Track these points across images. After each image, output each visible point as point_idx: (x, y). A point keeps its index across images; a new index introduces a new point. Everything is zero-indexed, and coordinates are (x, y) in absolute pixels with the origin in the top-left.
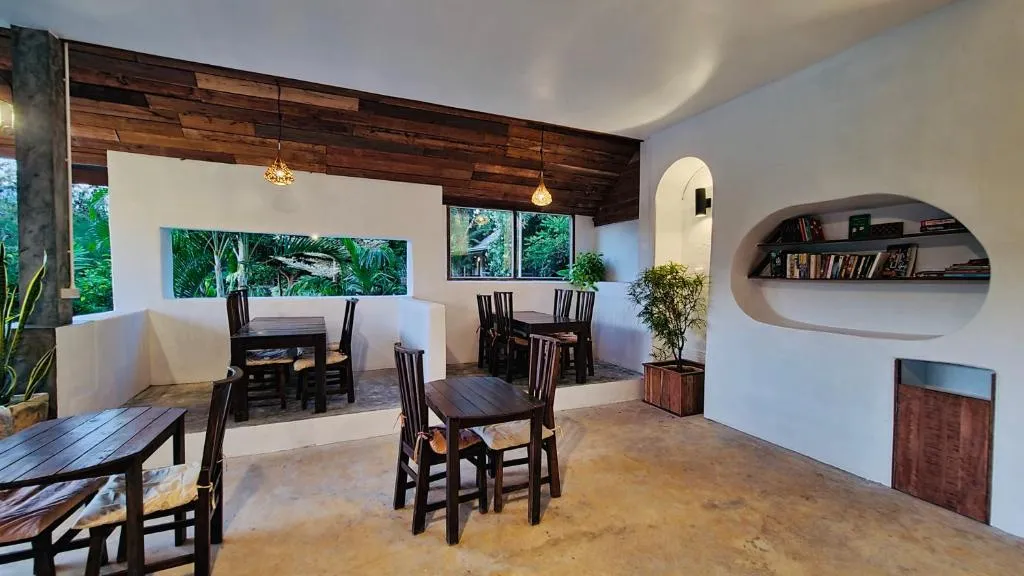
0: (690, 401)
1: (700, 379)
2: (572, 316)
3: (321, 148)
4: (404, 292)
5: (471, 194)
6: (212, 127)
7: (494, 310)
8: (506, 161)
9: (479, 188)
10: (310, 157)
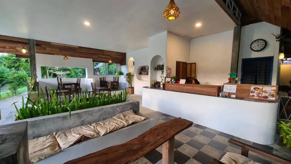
0: (132, 92)
1: (133, 89)
2: (116, 81)
3: (71, 53)
4: (85, 77)
5: (98, 60)
6: (52, 49)
7: (103, 80)
8: (104, 55)
9: (99, 59)
10: (68, 54)
